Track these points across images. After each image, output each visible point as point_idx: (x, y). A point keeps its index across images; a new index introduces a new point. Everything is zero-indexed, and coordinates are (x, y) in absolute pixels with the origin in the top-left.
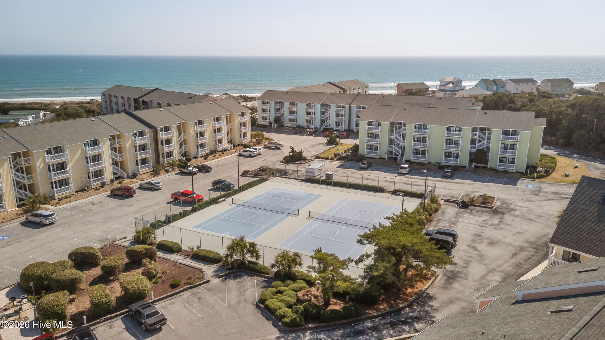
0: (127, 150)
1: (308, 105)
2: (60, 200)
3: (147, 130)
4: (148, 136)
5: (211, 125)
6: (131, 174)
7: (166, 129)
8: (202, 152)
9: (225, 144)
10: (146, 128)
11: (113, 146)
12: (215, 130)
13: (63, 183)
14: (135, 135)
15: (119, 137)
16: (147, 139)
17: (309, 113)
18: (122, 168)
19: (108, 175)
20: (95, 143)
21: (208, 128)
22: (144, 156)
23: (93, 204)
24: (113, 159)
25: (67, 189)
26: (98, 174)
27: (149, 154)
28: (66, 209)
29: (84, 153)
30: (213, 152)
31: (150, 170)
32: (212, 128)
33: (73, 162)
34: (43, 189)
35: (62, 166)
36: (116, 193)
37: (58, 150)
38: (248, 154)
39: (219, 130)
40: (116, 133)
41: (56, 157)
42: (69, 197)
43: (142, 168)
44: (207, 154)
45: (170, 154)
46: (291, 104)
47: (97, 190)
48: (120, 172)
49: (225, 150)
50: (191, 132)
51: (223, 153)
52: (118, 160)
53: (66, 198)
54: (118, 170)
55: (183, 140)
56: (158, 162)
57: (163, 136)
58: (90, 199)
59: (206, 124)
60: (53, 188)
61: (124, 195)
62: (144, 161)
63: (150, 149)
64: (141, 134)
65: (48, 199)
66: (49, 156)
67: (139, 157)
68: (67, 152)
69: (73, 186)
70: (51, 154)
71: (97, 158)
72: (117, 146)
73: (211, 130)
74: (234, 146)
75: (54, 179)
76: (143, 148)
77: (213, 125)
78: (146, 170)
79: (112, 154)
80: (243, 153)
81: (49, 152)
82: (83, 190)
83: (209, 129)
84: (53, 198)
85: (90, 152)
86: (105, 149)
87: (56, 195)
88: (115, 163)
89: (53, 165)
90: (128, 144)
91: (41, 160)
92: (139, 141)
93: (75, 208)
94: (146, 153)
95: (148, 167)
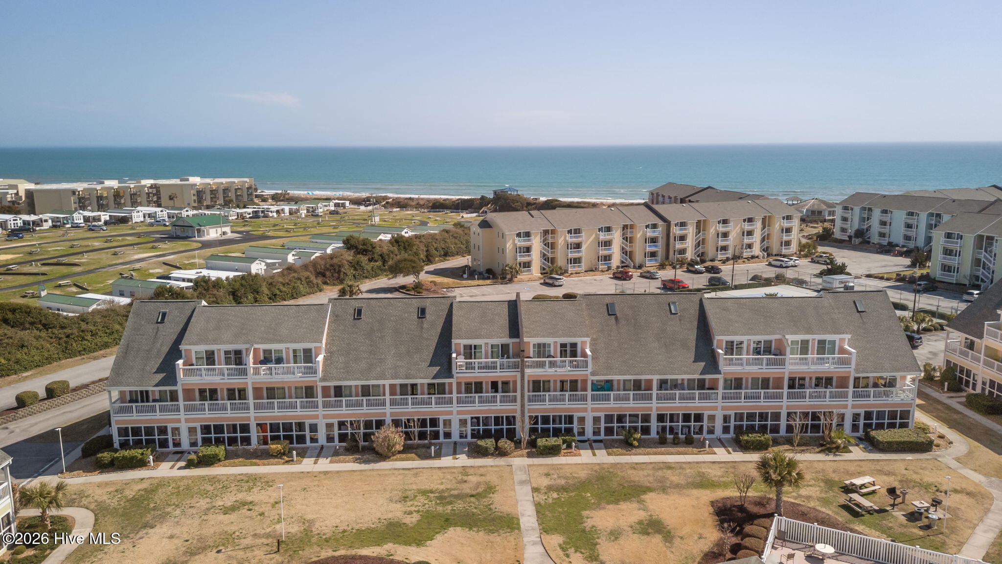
0: (637, 241)
1: (911, 214)
2: (572, 274)
3: (660, 223)
4: (660, 229)
5: (739, 226)
6: (637, 265)
7: (683, 224)
8: (721, 256)
9: (756, 250)
10: (660, 221)
11: (625, 236)
12: (743, 232)
13: (577, 261)
14: (647, 227)
15: (632, 227)
16: (659, 233)
17: (909, 226)
18: (630, 258)
19: (615, 262)
20: (608, 229)
21: (734, 230)
22: (653, 249)
23: (595, 280)
24: (623, 248)
25: (579, 267)
26: (607, 258)
27: (659, 248)
28: (573, 280)
29: (597, 237)
30: (736, 258)
31: (658, 264)
32: (739, 230)
33: (587, 245)
34: (561, 262)
35: (578, 246)
36: (617, 275)
37: (577, 231)
38: (778, 263)
39: (750, 233)
40: (629, 223)
41: (575, 237)
42: (579, 273)
43: (650, 260)
44: (727, 258)
45: (683, 251)
46: (885, 212)
47: (603, 272)
48: (629, 262)
49: (753, 257)
50: (711, 231)
51: (748, 260)
52: (628, 249)
53: (576, 273)
54: (626, 260)
55: (701, 239)
56: (667, 257)
57: (676, 231)
58: (595, 277)
59: (731, 224)
60: (568, 263)
61: (622, 278)
62: (653, 254)
63: (661, 243)
64: (654, 226)
65: (564, 272)
66: (569, 235)
67: (647, 248)
68: (583, 234)
69: (584, 266)
70: (571, 234)
71: (607, 244)
72: (629, 236)
73: (738, 231)
74: (768, 255)
75: (570, 256)
76: (653, 240)
77: (741, 225)
78: (653, 263)
79: (623, 243)
80: (774, 263)
81: (570, 232)
82: (591, 270)
83: (736, 230)
84: (566, 271)
85: (603, 236)
86: (616, 237)
87: (569, 270)
88: (624, 252)
89: (571, 244)
90: (639, 235)
91: (563, 238)
92: (650, 233)
93: (581, 280)
94: (656, 246)
95: (656, 260)
